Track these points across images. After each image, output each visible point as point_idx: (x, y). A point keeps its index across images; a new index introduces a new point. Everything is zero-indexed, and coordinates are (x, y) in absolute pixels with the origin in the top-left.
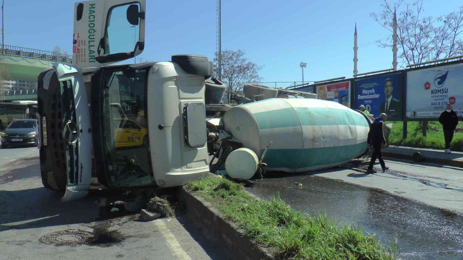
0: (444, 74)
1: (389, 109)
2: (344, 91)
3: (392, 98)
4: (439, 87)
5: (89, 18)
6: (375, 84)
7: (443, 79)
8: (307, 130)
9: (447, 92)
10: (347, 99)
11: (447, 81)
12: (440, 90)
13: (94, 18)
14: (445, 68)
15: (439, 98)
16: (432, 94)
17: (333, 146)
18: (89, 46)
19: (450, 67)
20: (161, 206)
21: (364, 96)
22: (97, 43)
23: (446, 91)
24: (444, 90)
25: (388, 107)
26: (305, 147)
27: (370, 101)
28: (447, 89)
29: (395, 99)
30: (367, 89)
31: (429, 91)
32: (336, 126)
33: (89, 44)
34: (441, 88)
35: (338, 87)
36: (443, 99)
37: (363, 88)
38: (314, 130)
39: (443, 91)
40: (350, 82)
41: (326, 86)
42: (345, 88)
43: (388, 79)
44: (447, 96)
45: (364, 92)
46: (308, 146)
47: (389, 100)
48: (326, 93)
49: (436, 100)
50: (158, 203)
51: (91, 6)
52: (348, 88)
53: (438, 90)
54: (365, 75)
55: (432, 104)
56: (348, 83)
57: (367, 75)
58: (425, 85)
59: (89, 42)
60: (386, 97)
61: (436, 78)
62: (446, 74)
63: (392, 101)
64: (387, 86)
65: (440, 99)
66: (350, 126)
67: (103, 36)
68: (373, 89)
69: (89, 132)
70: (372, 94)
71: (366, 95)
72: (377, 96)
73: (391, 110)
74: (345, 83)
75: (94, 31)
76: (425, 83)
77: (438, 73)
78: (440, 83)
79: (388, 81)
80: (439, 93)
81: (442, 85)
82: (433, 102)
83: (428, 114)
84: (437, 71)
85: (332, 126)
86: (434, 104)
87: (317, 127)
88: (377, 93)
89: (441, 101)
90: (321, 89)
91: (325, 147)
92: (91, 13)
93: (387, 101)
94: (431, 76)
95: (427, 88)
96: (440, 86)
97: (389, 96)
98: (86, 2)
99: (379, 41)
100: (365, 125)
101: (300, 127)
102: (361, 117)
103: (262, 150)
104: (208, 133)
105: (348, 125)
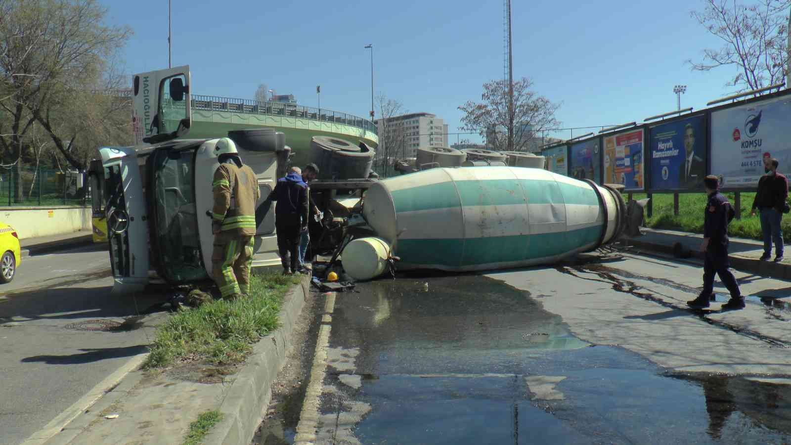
0: (757, 115)
1: (690, 175)
2: (636, 145)
3: (693, 156)
4: (750, 136)
5: (144, 93)
6: (673, 133)
7: (755, 123)
8: (471, 212)
9: (761, 145)
10: (640, 157)
11: (761, 127)
12: (753, 141)
13: (148, 93)
14: (759, 105)
15: (751, 155)
16: (742, 147)
17: (519, 234)
18: (146, 124)
19: (764, 104)
20: (198, 299)
21: (659, 153)
22: (151, 121)
23: (758, 143)
24: (757, 142)
25: (689, 170)
26: (468, 236)
27: (667, 161)
28: (761, 140)
29: (697, 158)
30: (664, 141)
31: (739, 142)
32: (524, 205)
33: (145, 122)
34: (754, 139)
35: (629, 138)
36: (754, 157)
37: (658, 140)
38: (483, 212)
39: (756, 144)
40: (642, 130)
41: (614, 137)
42: (637, 140)
43: (689, 124)
44: (760, 151)
45: (661, 146)
46: (472, 233)
47: (690, 158)
48: (615, 149)
49: (747, 158)
50: (195, 296)
51: (145, 80)
52: (641, 140)
53: (750, 141)
54: (661, 119)
55: (742, 165)
56: (640, 133)
57: (665, 118)
58: (734, 133)
59: (145, 119)
60: (686, 154)
61: (746, 123)
62: (760, 116)
63: (694, 160)
64: (688, 136)
65: (752, 157)
66: (553, 204)
67: (156, 113)
68: (671, 141)
69: (143, 220)
70: (670, 149)
71: (662, 150)
72: (675, 152)
73: (692, 176)
74: (636, 132)
75: (149, 107)
76: (733, 131)
77: (750, 113)
78: (753, 130)
79: (689, 127)
80: (751, 146)
81: (755, 133)
82: (745, 161)
83: (738, 181)
84: (749, 110)
85: (518, 206)
86: (745, 165)
87: (489, 209)
88: (675, 147)
89: (753, 160)
90: (609, 142)
91: (503, 236)
92: (145, 87)
93: (688, 161)
94: (741, 118)
95: (736, 139)
96: (753, 134)
97: (689, 153)
98: (141, 74)
99: (690, 61)
100: (590, 203)
101: (458, 208)
102: (585, 191)
103: (399, 241)
104: (332, 219)
105: (549, 204)
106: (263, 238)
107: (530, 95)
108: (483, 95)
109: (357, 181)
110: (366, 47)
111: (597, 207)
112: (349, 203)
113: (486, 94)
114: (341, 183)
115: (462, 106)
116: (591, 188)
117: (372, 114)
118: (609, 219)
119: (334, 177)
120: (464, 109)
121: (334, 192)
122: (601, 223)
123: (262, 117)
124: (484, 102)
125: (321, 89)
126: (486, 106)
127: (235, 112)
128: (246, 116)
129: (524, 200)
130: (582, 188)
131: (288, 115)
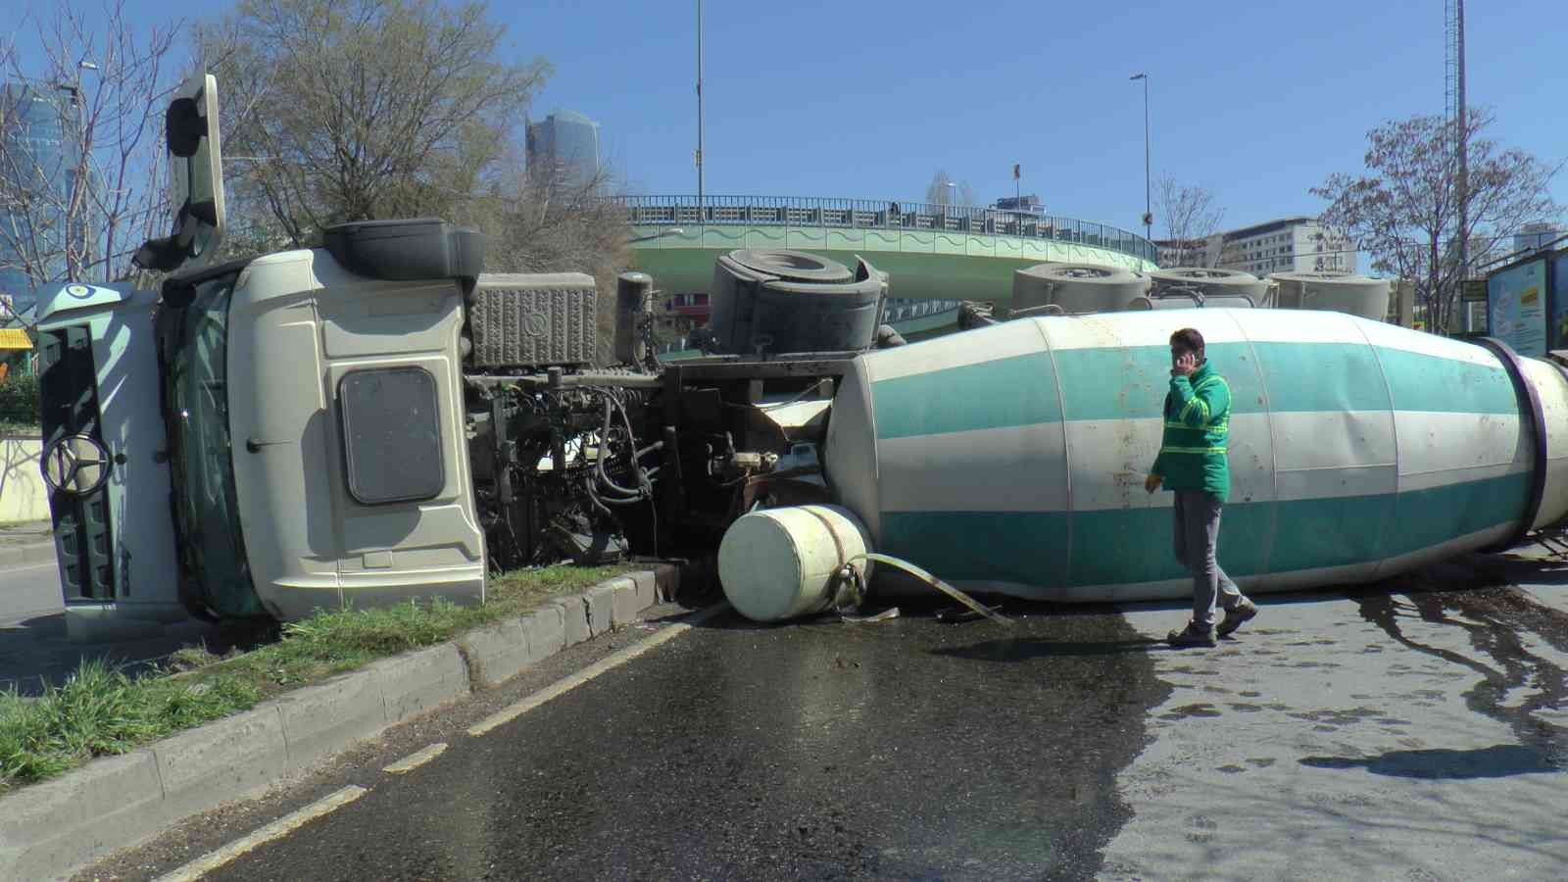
8: (1092, 437)
17: (1241, 501)
26: (1081, 506)
38: (1127, 438)
66: (1352, 413)
69: (158, 462)
100: (1485, 406)
101: (1055, 425)
102: (1469, 373)
103: (884, 515)
104: (731, 456)
105: (1340, 413)
106: (423, 509)
107: (1485, 147)
108: (1368, 157)
109: (824, 356)
110: (1132, 78)
111: (1511, 422)
112: (792, 414)
113: (1375, 155)
114: (778, 361)
115: (1321, 185)
116: (1497, 363)
117: (1147, 220)
118: (1549, 456)
119: (759, 349)
120: (1325, 193)
121: (757, 386)
122: (1523, 467)
123: (894, 235)
124: (1372, 174)
125: (1021, 172)
126: (1374, 184)
127: (835, 227)
128: (858, 233)
129: (1260, 401)
130: (1463, 363)
131: (948, 228)
